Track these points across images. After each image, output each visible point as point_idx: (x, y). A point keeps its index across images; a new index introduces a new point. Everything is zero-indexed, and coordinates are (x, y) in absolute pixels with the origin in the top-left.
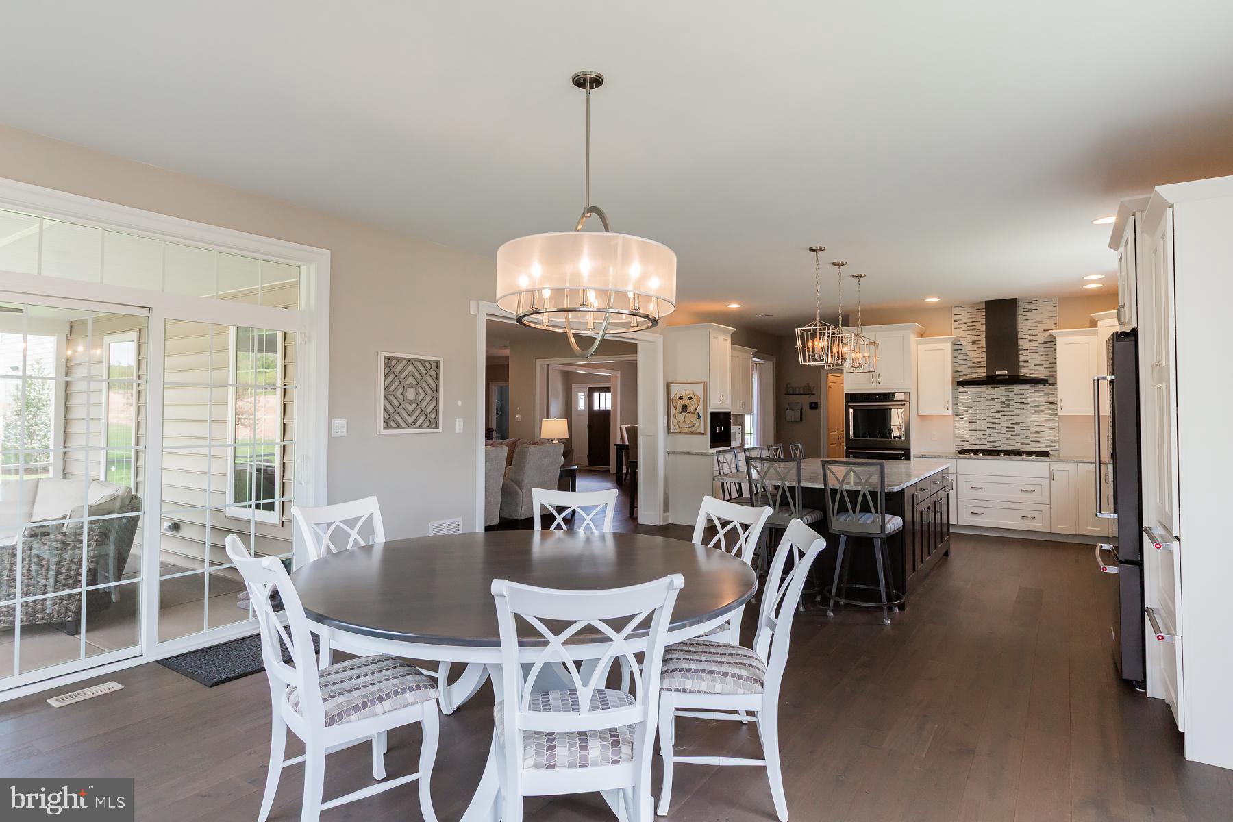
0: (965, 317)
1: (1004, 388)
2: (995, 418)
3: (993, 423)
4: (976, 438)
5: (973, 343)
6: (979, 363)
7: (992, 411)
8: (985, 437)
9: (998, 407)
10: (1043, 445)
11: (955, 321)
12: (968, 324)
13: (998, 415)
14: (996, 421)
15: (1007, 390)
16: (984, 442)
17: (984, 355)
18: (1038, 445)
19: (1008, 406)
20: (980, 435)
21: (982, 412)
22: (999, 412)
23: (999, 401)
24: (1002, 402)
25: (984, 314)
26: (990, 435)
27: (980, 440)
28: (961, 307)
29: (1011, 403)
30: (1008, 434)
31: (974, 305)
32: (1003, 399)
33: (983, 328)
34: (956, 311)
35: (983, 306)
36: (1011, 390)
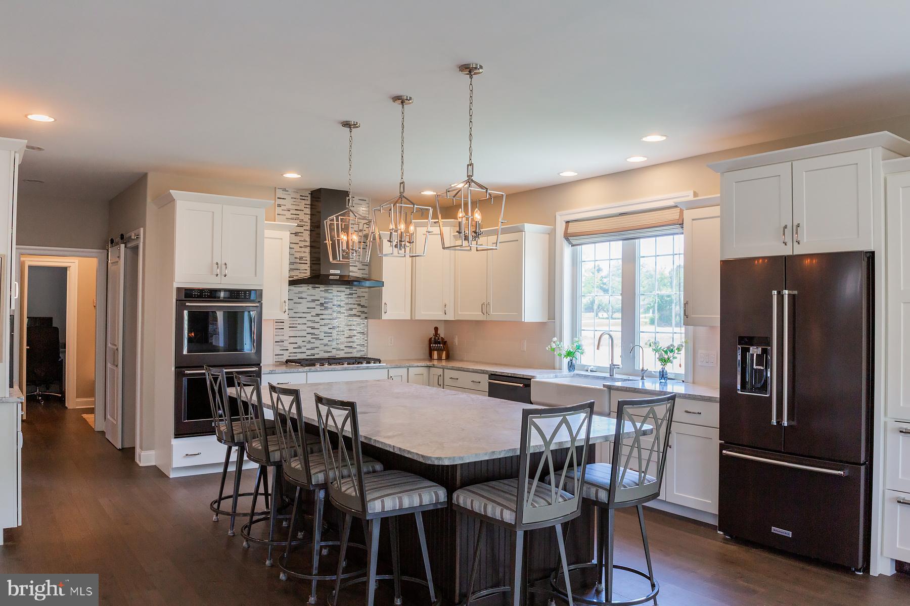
0: (288, 203)
1: (323, 289)
2: (314, 322)
3: (313, 328)
4: (296, 346)
5: (296, 234)
6: (301, 258)
7: (312, 314)
8: (304, 344)
9: (318, 310)
10: (355, 350)
11: (279, 206)
12: (292, 212)
13: (317, 319)
14: (316, 325)
15: (326, 291)
16: (303, 350)
17: (308, 250)
18: (350, 350)
19: (326, 308)
20: (299, 341)
21: (304, 315)
22: (318, 315)
23: (318, 303)
24: (322, 304)
25: (309, 202)
26: (309, 342)
27: (300, 347)
28: (284, 190)
29: (329, 305)
30: (326, 341)
31: (297, 191)
32: (322, 301)
33: (307, 218)
34: (280, 193)
35: (307, 194)
36: (329, 291)
